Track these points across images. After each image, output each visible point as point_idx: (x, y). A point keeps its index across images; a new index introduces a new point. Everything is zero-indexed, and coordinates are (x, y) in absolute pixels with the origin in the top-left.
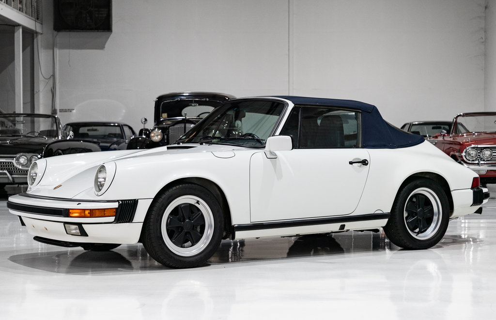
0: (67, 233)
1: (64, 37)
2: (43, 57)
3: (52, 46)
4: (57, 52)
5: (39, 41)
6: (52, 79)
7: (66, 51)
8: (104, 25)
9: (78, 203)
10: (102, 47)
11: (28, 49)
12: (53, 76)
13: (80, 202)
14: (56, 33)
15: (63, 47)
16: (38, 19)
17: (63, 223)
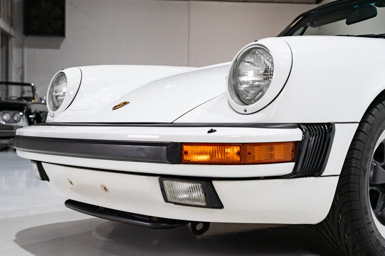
0: (166, 200)
1: (31, 39)
2: (15, 53)
3: (21, 46)
4: (26, 50)
5: (12, 42)
6: (21, 70)
7: (32, 50)
8: (60, 32)
9: (209, 129)
10: (58, 47)
11: (4, 48)
12: (23, 67)
13: (214, 128)
14: (24, 36)
15: (30, 46)
16: (11, 25)
17: (157, 178)
